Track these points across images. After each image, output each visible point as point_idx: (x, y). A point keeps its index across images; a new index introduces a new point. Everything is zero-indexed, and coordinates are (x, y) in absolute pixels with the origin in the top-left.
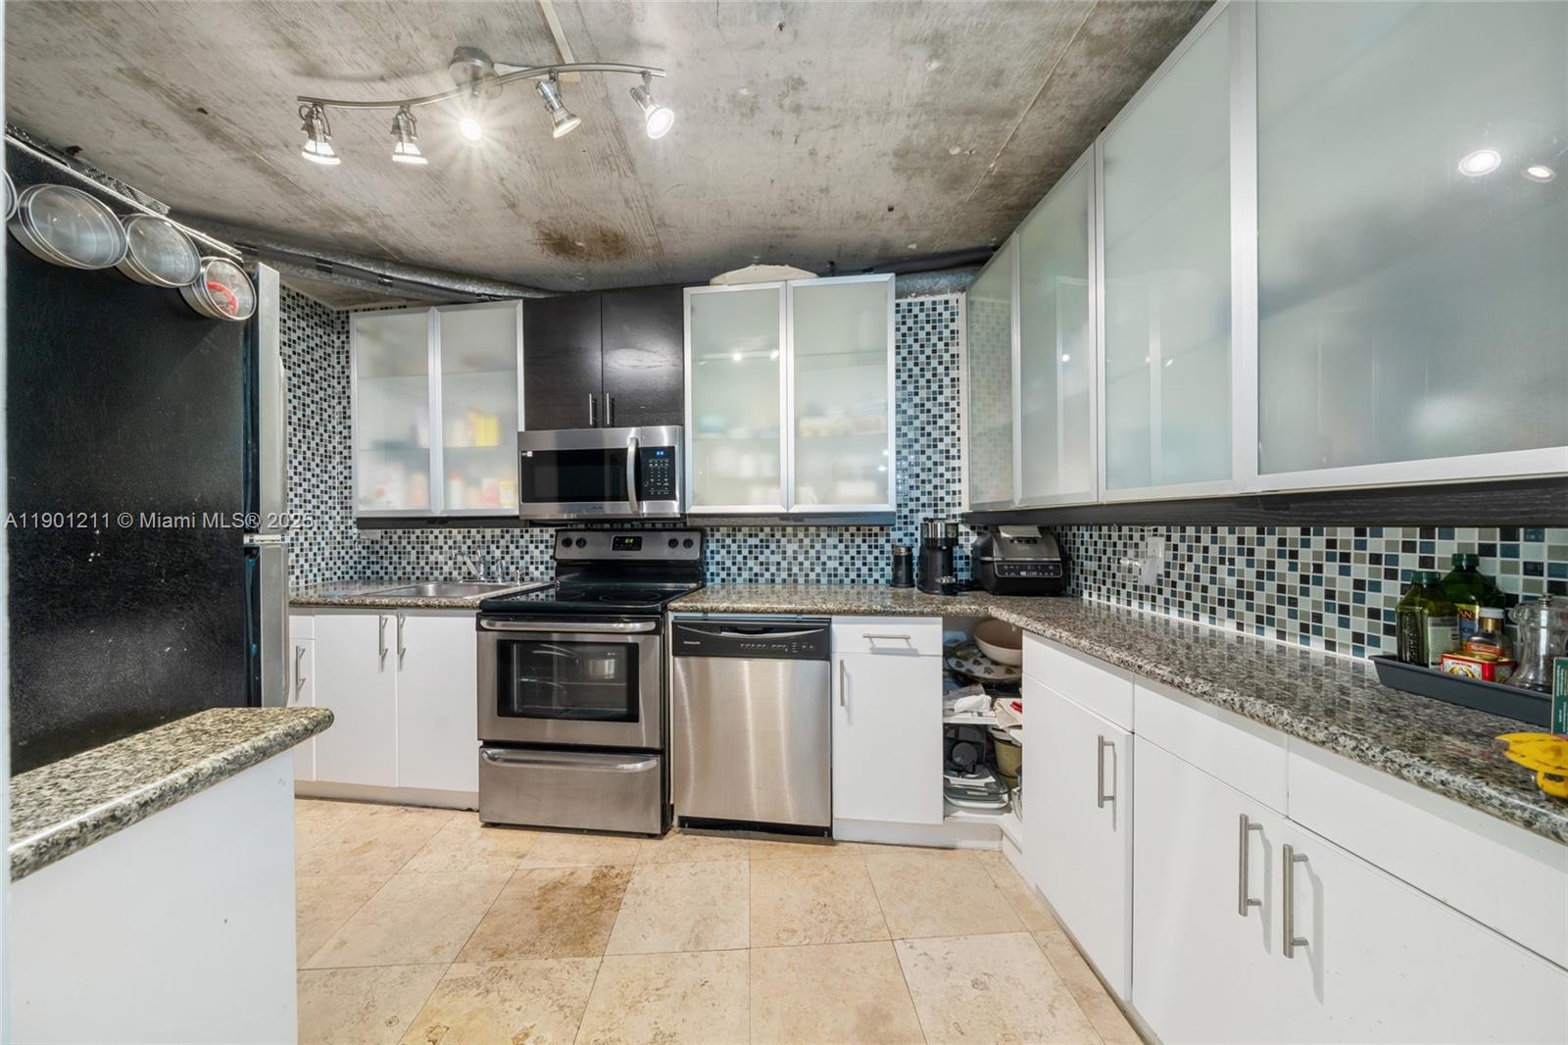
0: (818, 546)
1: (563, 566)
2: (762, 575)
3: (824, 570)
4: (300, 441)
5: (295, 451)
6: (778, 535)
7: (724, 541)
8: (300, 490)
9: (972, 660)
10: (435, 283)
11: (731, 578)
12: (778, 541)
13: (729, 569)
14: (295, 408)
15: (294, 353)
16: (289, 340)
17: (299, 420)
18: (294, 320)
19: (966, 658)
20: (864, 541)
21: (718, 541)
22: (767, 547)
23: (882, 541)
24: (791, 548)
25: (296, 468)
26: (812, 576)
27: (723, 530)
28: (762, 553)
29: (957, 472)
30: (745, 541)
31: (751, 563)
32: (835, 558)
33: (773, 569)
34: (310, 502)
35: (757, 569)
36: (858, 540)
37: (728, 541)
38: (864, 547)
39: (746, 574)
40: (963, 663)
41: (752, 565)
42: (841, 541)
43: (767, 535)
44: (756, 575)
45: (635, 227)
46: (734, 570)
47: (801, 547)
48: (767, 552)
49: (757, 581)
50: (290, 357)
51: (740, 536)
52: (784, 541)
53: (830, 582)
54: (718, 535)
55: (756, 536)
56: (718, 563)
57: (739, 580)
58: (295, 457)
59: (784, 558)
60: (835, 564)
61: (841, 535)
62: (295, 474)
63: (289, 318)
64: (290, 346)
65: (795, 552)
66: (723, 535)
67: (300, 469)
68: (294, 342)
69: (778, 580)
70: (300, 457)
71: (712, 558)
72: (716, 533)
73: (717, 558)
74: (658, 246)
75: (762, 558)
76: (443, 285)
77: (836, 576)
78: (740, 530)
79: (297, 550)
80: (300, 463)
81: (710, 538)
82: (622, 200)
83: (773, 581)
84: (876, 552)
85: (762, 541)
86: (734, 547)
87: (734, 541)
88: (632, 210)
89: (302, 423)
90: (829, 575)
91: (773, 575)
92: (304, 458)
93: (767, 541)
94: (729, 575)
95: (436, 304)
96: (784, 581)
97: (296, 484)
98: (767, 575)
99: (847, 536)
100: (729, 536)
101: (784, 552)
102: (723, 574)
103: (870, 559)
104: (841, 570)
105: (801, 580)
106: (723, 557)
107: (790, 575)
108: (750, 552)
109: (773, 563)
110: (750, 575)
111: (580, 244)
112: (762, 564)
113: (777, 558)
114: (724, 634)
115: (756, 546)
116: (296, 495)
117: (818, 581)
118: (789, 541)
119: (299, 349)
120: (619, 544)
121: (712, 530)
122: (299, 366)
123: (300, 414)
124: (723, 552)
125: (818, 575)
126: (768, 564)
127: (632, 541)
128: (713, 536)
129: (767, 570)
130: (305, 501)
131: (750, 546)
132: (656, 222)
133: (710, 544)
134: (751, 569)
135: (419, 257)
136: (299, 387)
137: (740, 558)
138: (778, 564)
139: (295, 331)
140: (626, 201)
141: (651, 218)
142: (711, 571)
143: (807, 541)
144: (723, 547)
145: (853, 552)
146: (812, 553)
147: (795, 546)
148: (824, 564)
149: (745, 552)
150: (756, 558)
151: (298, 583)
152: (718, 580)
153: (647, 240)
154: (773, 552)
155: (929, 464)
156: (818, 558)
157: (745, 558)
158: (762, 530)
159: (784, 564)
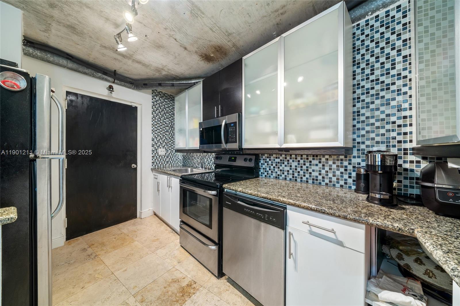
0: (308, 164)
1: (217, 166)
2: (281, 176)
3: (310, 176)
4: (170, 131)
5: (169, 133)
6: (288, 158)
7: (266, 160)
8: (170, 143)
9: (414, 257)
10: (185, 83)
11: (269, 175)
12: (288, 161)
13: (268, 171)
14: (169, 123)
15: (169, 109)
16: (168, 106)
17: (170, 126)
18: (169, 101)
19: (408, 254)
20: (334, 163)
21: (264, 159)
22: (283, 163)
23: (346, 163)
24: (294, 164)
25: (169, 137)
26: (304, 179)
27: (266, 155)
28: (281, 166)
29: (408, 119)
30: (274, 160)
31: (276, 170)
32: (317, 171)
33: (286, 173)
34: (173, 146)
35: (279, 173)
36: (330, 162)
37: (268, 160)
38: (334, 166)
39: (274, 175)
40: (404, 256)
41: (277, 171)
42: (320, 162)
43: (283, 158)
44: (278, 175)
45: (222, 40)
46: (270, 172)
47: (299, 164)
48: (283, 165)
49: (279, 178)
50: (168, 110)
51: (272, 158)
52: (291, 161)
53: (313, 183)
54: (264, 157)
55: (279, 158)
56: (264, 169)
57: (272, 177)
58: (169, 135)
59: (291, 169)
60: (317, 174)
61: (320, 159)
62: (169, 139)
63: (168, 101)
64: (168, 108)
65: (296, 166)
66: (266, 157)
67: (170, 138)
68: (169, 107)
69: (288, 179)
70: (170, 135)
71: (262, 166)
72: (263, 156)
73: (264, 167)
74: (234, 45)
75: (281, 168)
76: (186, 82)
77: (317, 180)
78: (272, 156)
79: (169, 157)
80: (170, 136)
81: (261, 158)
82: (209, 29)
83: (286, 179)
84: (342, 170)
85: (281, 160)
86: (270, 162)
87: (270, 160)
88: (215, 32)
89: (171, 126)
90: (313, 179)
91: (286, 176)
92: (172, 135)
93: (284, 160)
94: (268, 174)
95: (187, 89)
96: (290, 179)
97: (169, 141)
98: (283, 176)
99: (323, 160)
100: (268, 157)
101: (291, 166)
102: (266, 174)
103: (338, 173)
104: (320, 177)
105: (299, 180)
106: (266, 166)
107: (293, 177)
108: (276, 165)
109: (286, 170)
110: (276, 175)
111: (212, 55)
112: (281, 170)
113: (288, 168)
114: (239, 202)
115: (279, 163)
116: (169, 144)
117: (307, 182)
118: (293, 161)
119: (170, 108)
120: (230, 160)
121: (262, 155)
122: (171, 112)
123: (170, 124)
124: (266, 164)
125: (307, 178)
126: (283, 171)
127: (234, 158)
128: (262, 157)
129: (283, 173)
130: (172, 145)
131: (276, 162)
132: (227, 34)
133: (261, 161)
134: (276, 172)
135: (182, 76)
136: (171, 118)
137: (272, 167)
138: (288, 171)
139: (169, 104)
140: (211, 29)
141: (223, 33)
142: (261, 171)
143: (302, 162)
144: (266, 162)
145: (327, 168)
146: (304, 167)
147: (296, 164)
148: (310, 173)
149: (274, 165)
150: (279, 168)
151: (169, 166)
152: (264, 175)
153: (229, 44)
154: (286, 166)
155: (383, 116)
156: (307, 170)
157: (274, 167)
158: (281, 156)
159: (291, 172)
